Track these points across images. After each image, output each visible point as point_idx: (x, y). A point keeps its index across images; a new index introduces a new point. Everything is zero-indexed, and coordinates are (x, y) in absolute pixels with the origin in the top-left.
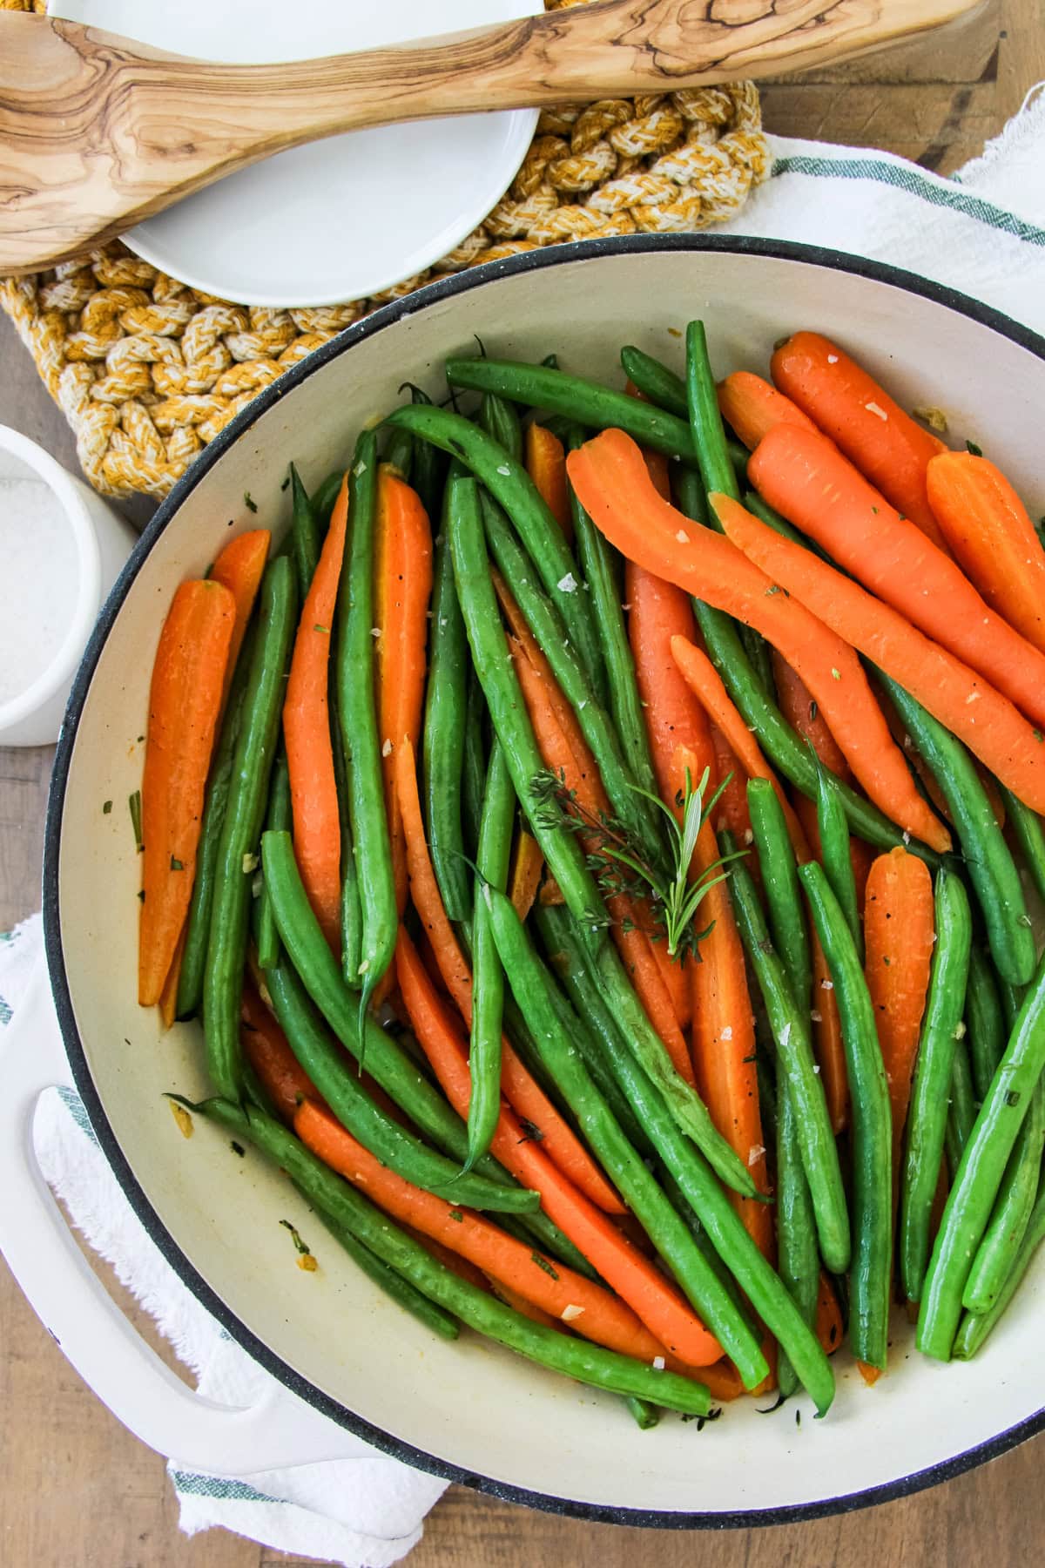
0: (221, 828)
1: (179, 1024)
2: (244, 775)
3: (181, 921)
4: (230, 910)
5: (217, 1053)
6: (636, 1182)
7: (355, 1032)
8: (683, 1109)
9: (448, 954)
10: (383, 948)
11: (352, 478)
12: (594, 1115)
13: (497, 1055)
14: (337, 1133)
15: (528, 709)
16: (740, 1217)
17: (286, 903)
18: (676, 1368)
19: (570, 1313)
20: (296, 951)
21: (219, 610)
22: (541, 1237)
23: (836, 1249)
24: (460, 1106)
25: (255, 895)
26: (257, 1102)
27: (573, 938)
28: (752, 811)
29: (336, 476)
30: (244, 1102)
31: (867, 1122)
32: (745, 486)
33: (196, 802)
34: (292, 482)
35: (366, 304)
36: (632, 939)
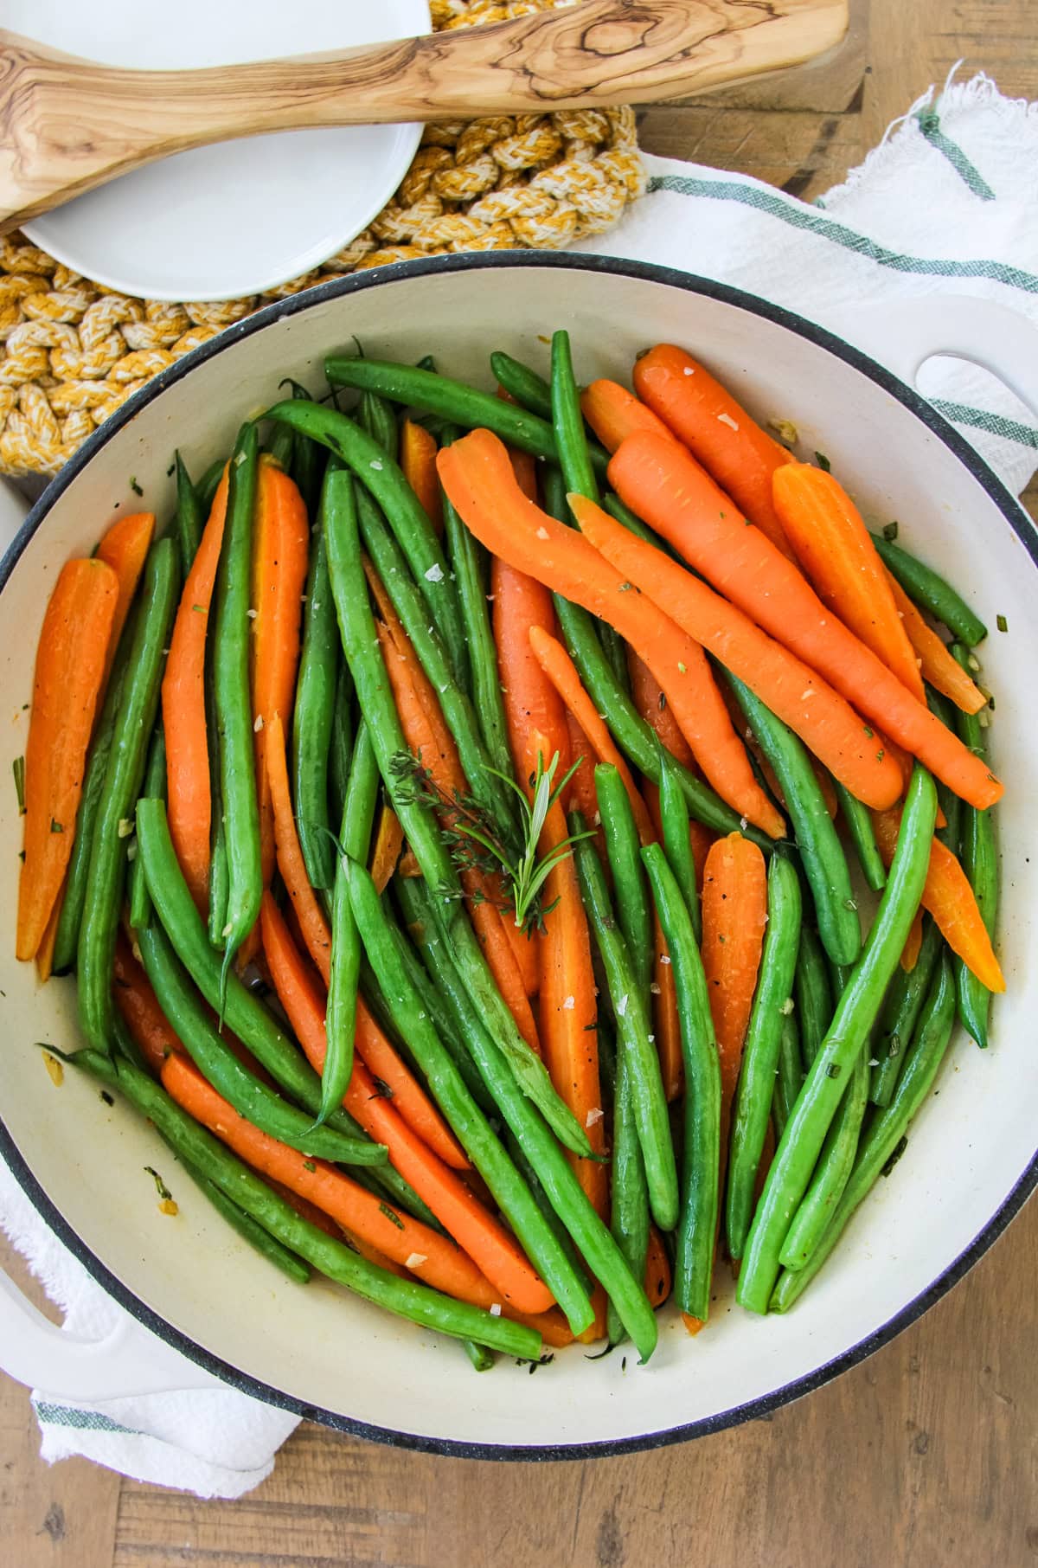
0: (100, 794)
1: (54, 979)
2: (123, 744)
3: (59, 883)
4: (106, 871)
5: (88, 1007)
6: (479, 1139)
7: (217, 990)
8: (524, 1072)
9: (310, 919)
10: (247, 912)
11: (233, 468)
12: (442, 1076)
13: (351, 1016)
14: (201, 1085)
15: (392, 691)
16: (576, 1177)
17: (156, 865)
18: (510, 1314)
19: (413, 1261)
20: (165, 912)
21: (103, 588)
22: (390, 1189)
23: (664, 1207)
24: (316, 1064)
25: (130, 859)
26: (127, 1055)
27: (429, 908)
28: (599, 794)
29: (220, 463)
30: (114, 1054)
31: (698, 1089)
32: (604, 487)
33: (77, 768)
34: (177, 468)
35: (258, 300)
36: (483, 911)
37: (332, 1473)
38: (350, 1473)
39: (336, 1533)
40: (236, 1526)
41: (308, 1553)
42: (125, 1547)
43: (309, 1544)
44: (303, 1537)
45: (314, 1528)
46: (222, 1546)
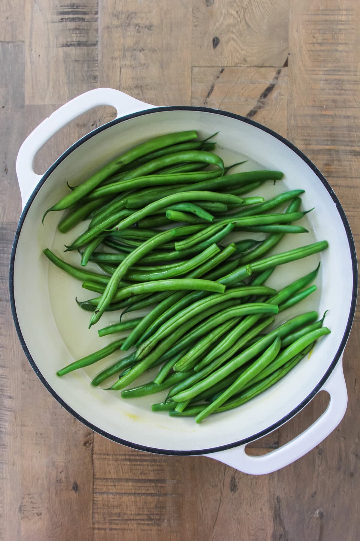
37: (153, 470)
38: (158, 470)
39: (156, 487)
40: (127, 486)
41: (148, 492)
42: (96, 493)
43: (148, 490)
44: (146, 488)
45: (149, 485)
46: (123, 491)
